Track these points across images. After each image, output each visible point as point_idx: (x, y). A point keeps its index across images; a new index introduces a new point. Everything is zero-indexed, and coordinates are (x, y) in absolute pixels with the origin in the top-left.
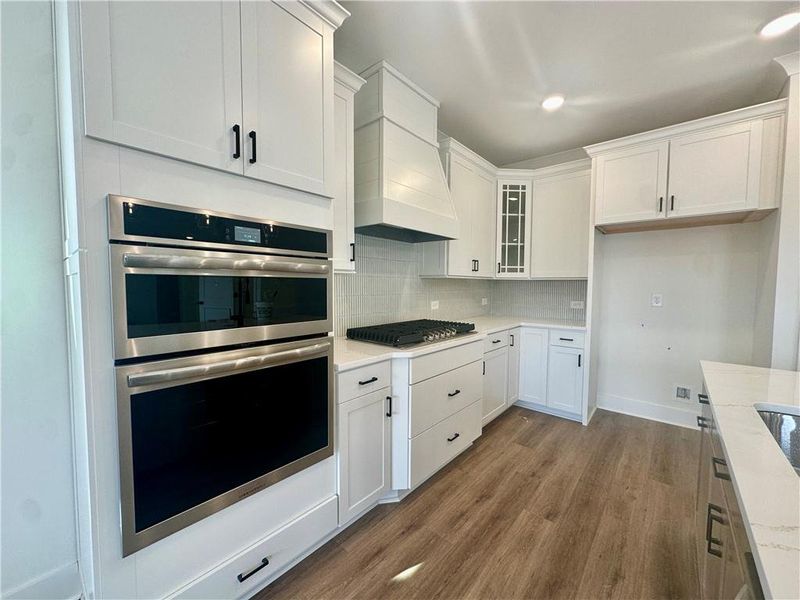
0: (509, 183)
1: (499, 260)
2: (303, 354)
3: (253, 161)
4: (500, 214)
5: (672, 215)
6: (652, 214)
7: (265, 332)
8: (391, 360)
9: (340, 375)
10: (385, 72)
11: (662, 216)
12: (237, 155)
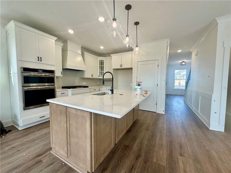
0: (100, 59)
1: (99, 74)
2: (52, 88)
3: (41, 61)
4: (99, 65)
5: (122, 68)
6: (120, 68)
7: (47, 84)
8: (68, 90)
9: (57, 92)
10: (68, 42)
11: (121, 68)
12: (38, 61)
